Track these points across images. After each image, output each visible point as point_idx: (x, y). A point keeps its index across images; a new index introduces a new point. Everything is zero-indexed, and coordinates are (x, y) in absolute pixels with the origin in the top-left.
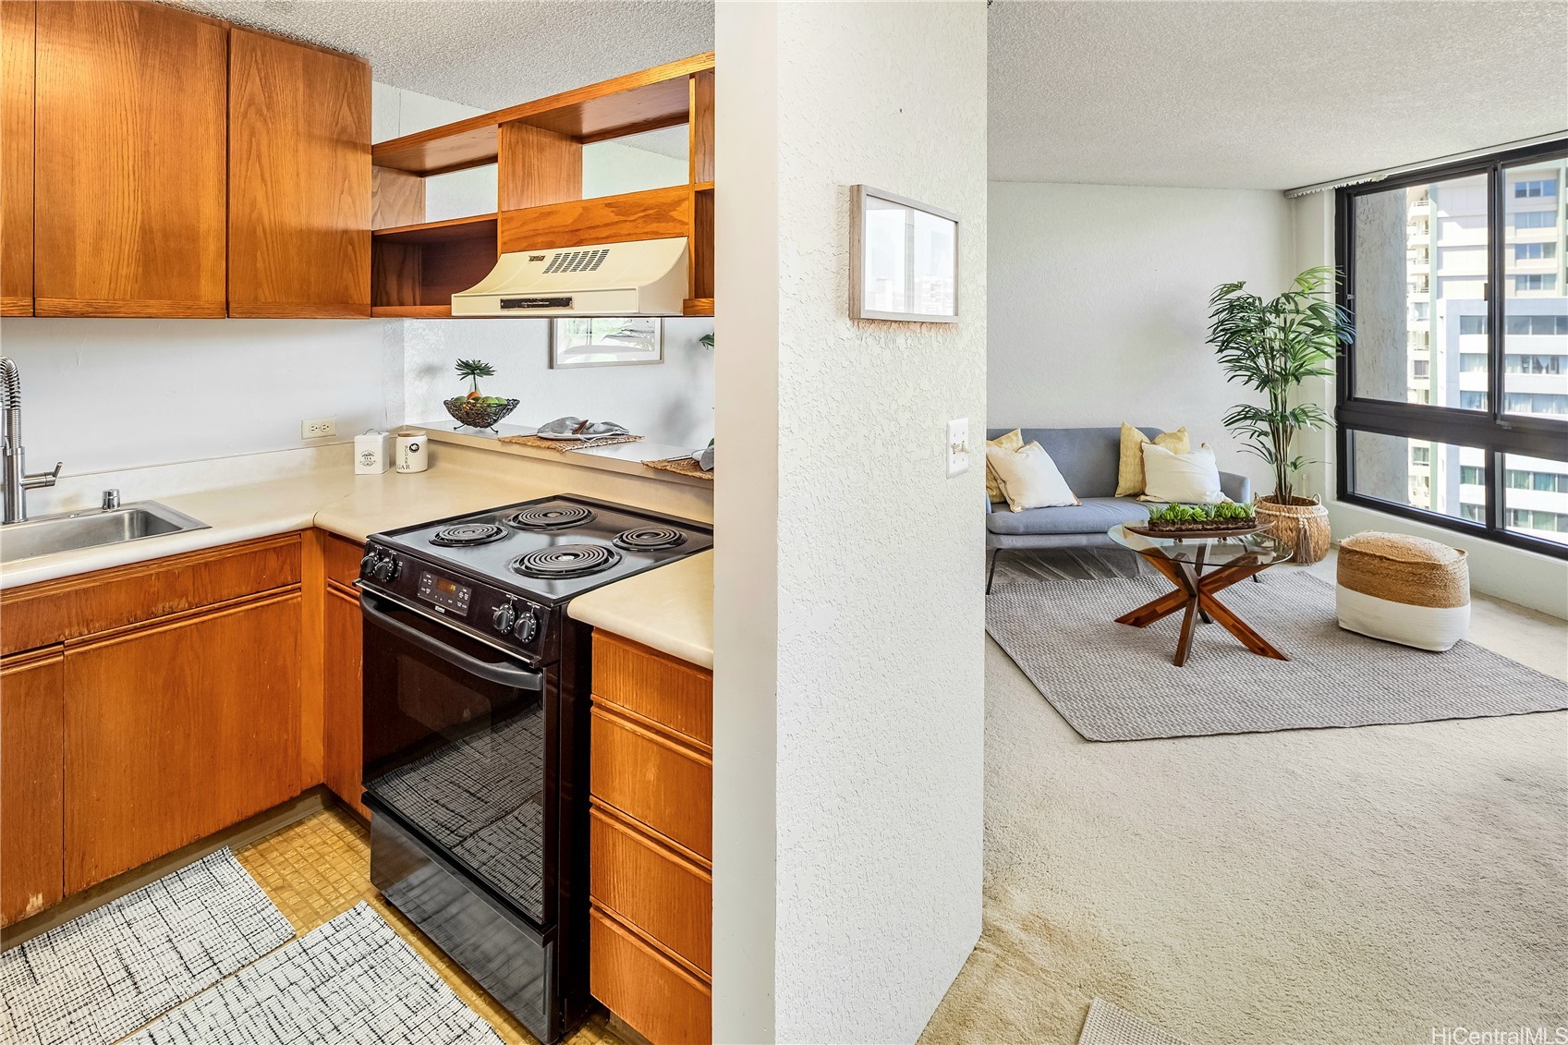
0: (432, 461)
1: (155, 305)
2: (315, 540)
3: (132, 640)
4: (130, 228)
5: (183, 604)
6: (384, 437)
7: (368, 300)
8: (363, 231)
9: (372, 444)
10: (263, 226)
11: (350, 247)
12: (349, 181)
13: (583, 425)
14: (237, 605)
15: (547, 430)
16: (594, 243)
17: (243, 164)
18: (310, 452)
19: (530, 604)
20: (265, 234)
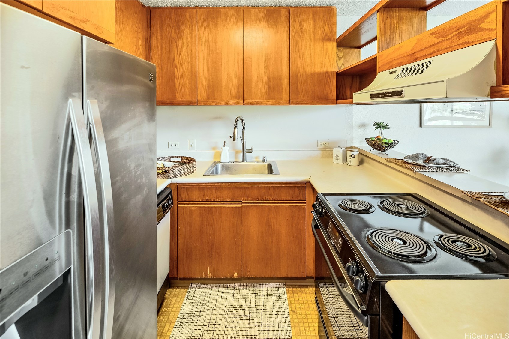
1: (271, 101)
2: (310, 186)
3: (258, 206)
4: (265, 78)
5: (271, 199)
6: (343, 150)
7: (335, 98)
8: (333, 72)
9: (338, 152)
10: (300, 74)
11: (328, 78)
12: (328, 54)
13: (429, 158)
14: (286, 203)
15: (408, 158)
16: (423, 59)
17: (294, 53)
18: (320, 152)
19: (364, 270)
20: (300, 76)
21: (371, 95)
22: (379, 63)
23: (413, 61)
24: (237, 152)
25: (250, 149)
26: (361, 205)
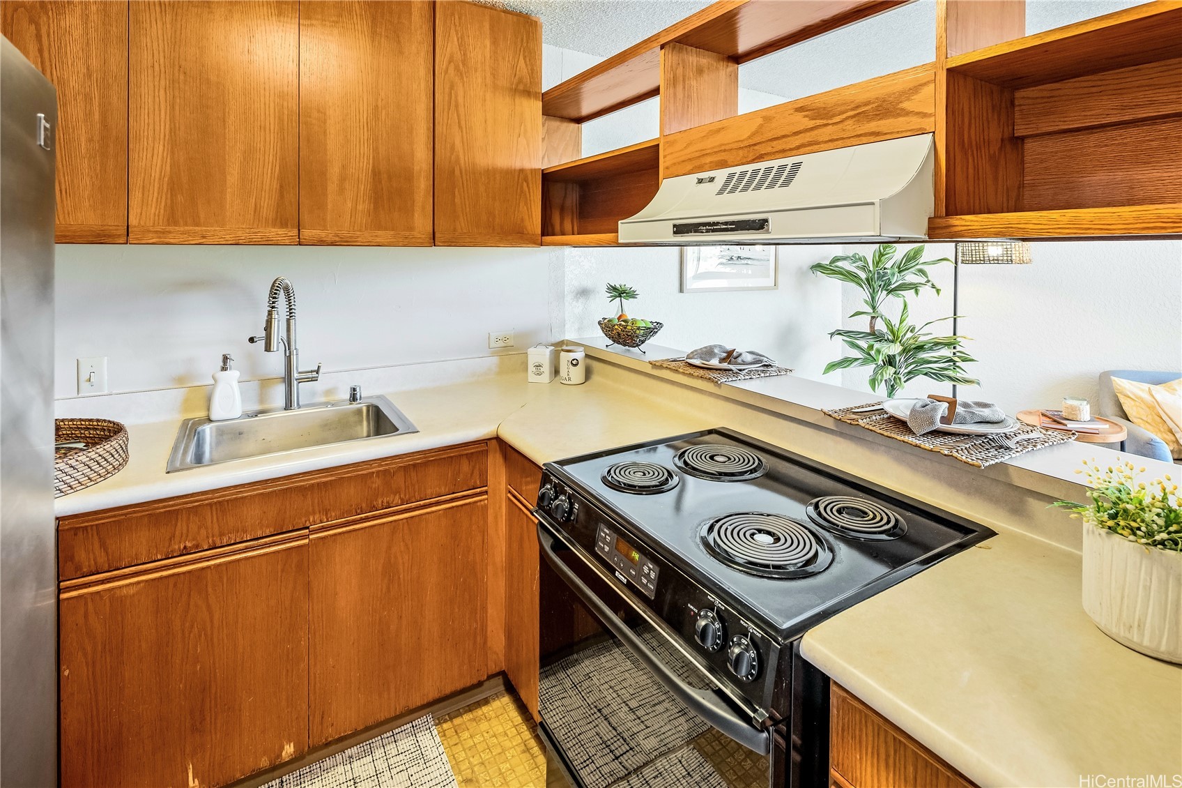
0: (588, 373)
1: (383, 235)
2: (498, 448)
3: (359, 529)
4: (364, 171)
5: (397, 500)
6: (551, 351)
7: (539, 231)
8: (535, 169)
9: (539, 355)
10: (460, 167)
11: (525, 184)
12: (525, 126)
13: (730, 353)
14: (438, 503)
15: (695, 357)
16: (777, 157)
17: (446, 113)
18: (495, 360)
19: (745, 625)
20: (461, 173)
21: (674, 226)
22: (665, 157)
23: (754, 160)
24: (265, 383)
25: (312, 372)
26: (649, 473)
